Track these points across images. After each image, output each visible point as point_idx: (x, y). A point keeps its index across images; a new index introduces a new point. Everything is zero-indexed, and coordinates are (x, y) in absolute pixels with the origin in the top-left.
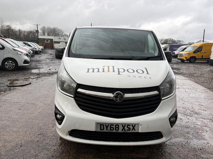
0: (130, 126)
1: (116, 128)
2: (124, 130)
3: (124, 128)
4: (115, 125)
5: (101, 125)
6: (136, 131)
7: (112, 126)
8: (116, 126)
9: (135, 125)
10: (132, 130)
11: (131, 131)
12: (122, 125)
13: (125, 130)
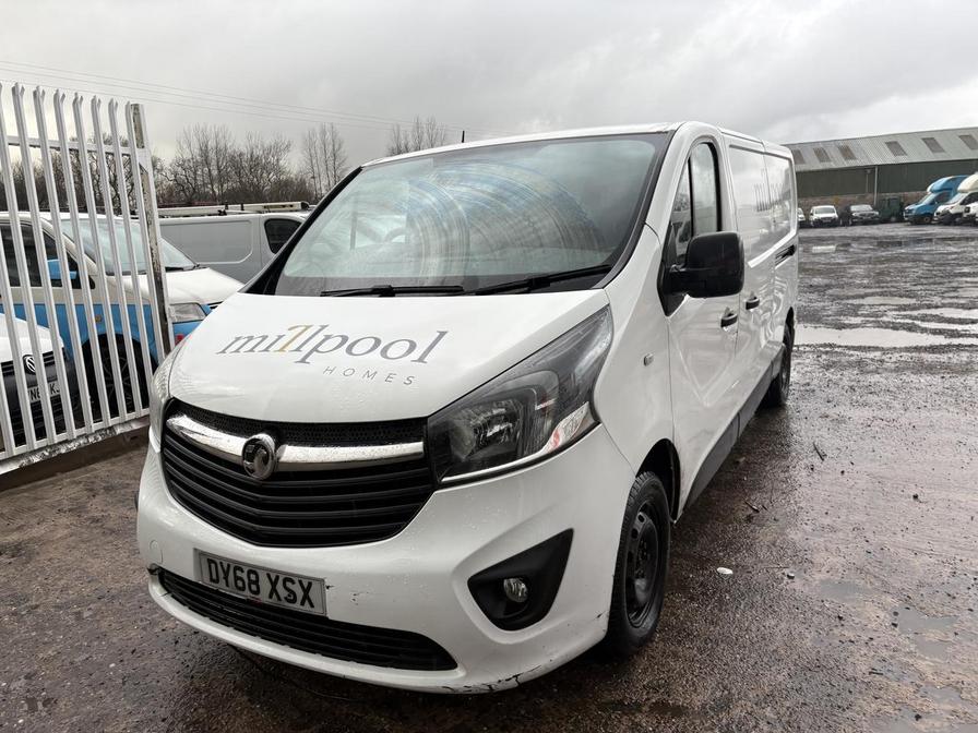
0: (293, 582)
1: (251, 582)
2: (274, 596)
3: (274, 590)
4: (246, 570)
5: (208, 560)
6: (317, 611)
7: (239, 573)
8: (250, 572)
9: (310, 584)
10: (302, 604)
11: (297, 606)
12: (269, 576)
13: (279, 599)
